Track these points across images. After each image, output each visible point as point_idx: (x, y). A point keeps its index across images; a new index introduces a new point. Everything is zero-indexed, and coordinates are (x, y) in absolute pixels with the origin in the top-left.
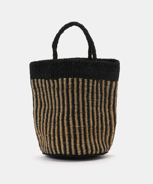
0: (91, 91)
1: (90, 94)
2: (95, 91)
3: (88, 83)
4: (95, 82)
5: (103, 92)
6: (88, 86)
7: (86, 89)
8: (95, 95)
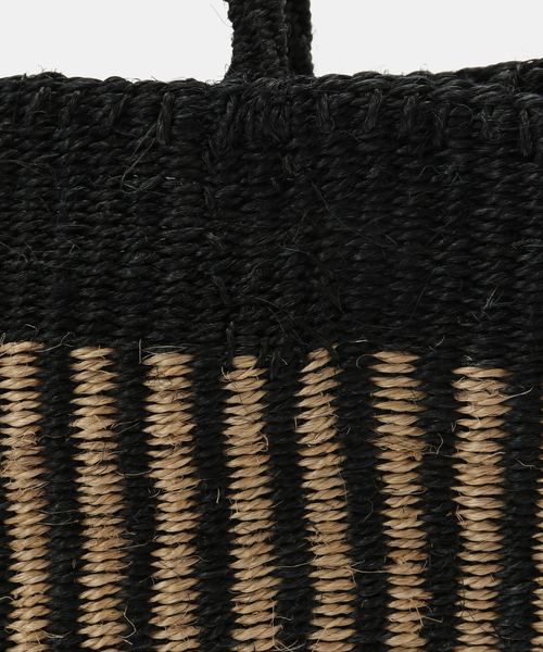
0: (175, 517)
1: (173, 562)
2: (250, 511)
3: (130, 400)
4: (245, 378)
5: (403, 525)
6: (132, 450)
7: (97, 486)
8: (251, 566)
